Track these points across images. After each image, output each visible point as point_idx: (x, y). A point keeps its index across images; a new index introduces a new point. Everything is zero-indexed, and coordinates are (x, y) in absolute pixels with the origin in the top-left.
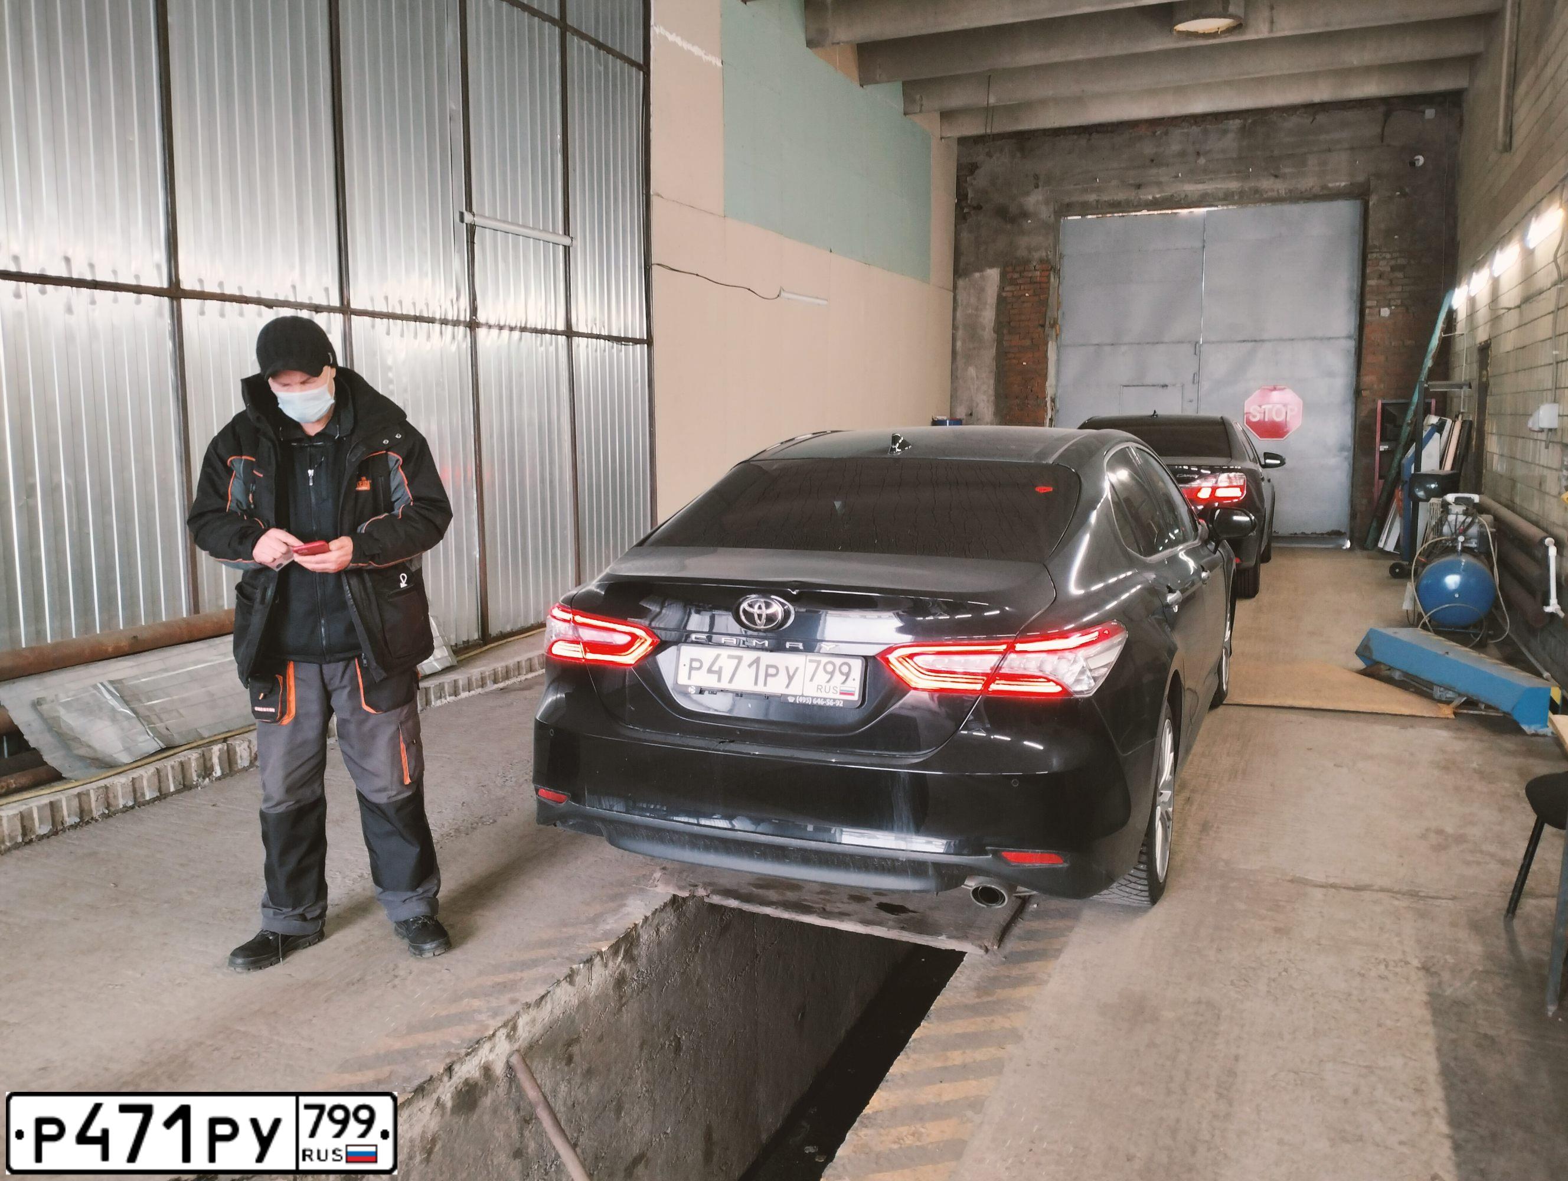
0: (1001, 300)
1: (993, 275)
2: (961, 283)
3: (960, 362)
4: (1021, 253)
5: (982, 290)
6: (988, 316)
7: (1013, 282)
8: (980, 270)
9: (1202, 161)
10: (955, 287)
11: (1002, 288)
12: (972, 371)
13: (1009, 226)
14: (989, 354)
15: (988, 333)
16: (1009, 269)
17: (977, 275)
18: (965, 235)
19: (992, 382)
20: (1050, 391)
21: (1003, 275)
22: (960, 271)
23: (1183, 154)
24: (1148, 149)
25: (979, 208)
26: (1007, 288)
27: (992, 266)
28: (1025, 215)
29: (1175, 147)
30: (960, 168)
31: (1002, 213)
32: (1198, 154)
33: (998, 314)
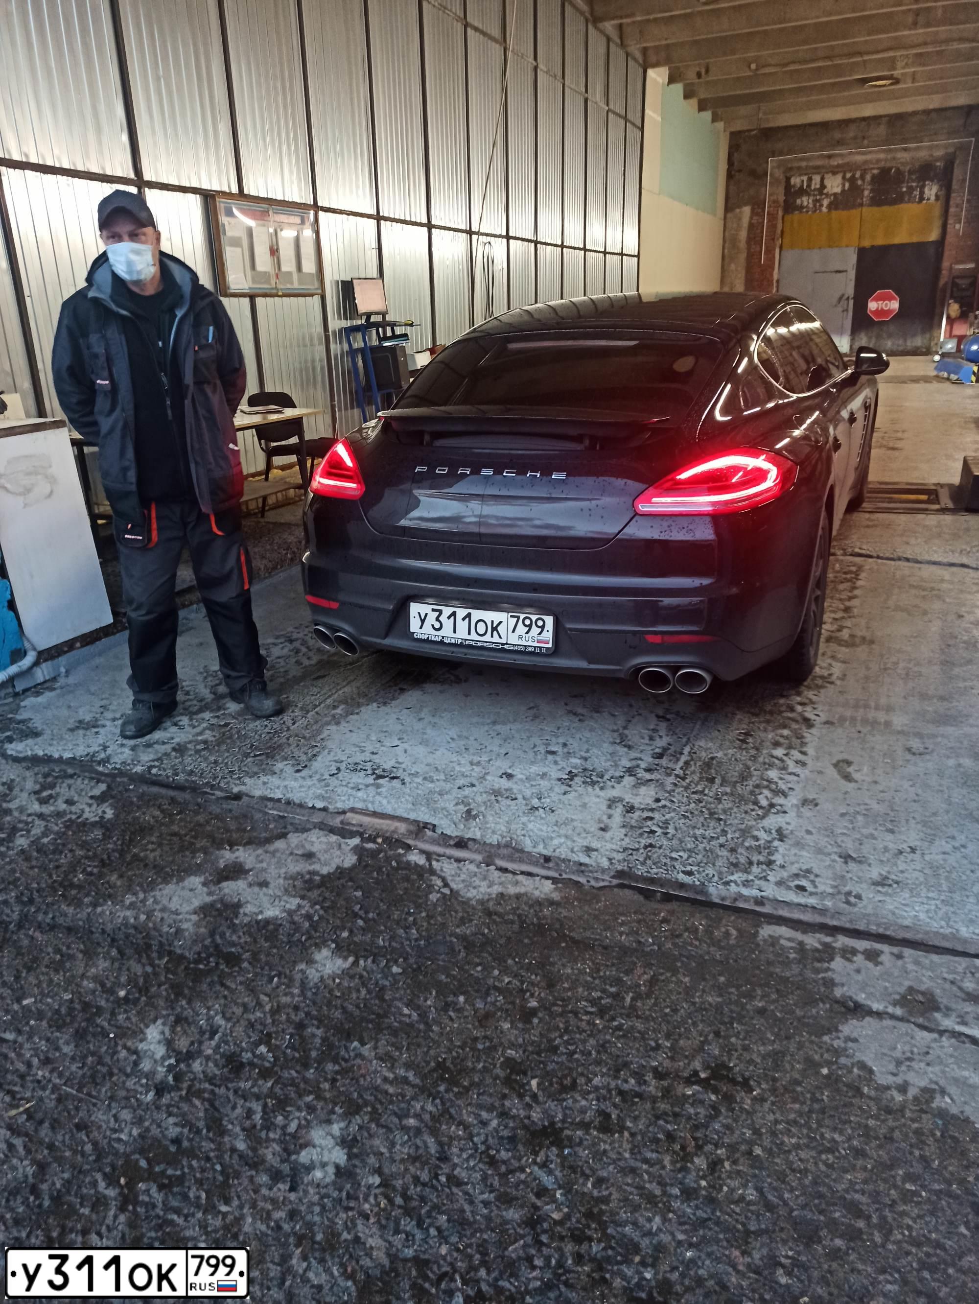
0: (751, 226)
1: (747, 210)
2: (729, 215)
3: (727, 260)
4: (763, 197)
5: (740, 219)
6: (743, 234)
7: (757, 214)
8: (740, 207)
9: (866, 142)
10: (725, 218)
11: (751, 218)
12: (733, 266)
13: (757, 181)
14: (743, 256)
15: (743, 244)
16: (756, 207)
17: (738, 210)
18: (732, 187)
19: (743, 272)
20: (775, 276)
21: (751, 210)
22: (728, 209)
23: (855, 138)
24: (837, 135)
25: (740, 171)
26: (755, 218)
27: (746, 204)
28: (766, 174)
29: (851, 134)
30: (731, 147)
31: (753, 173)
32: (864, 138)
33: (749, 231)
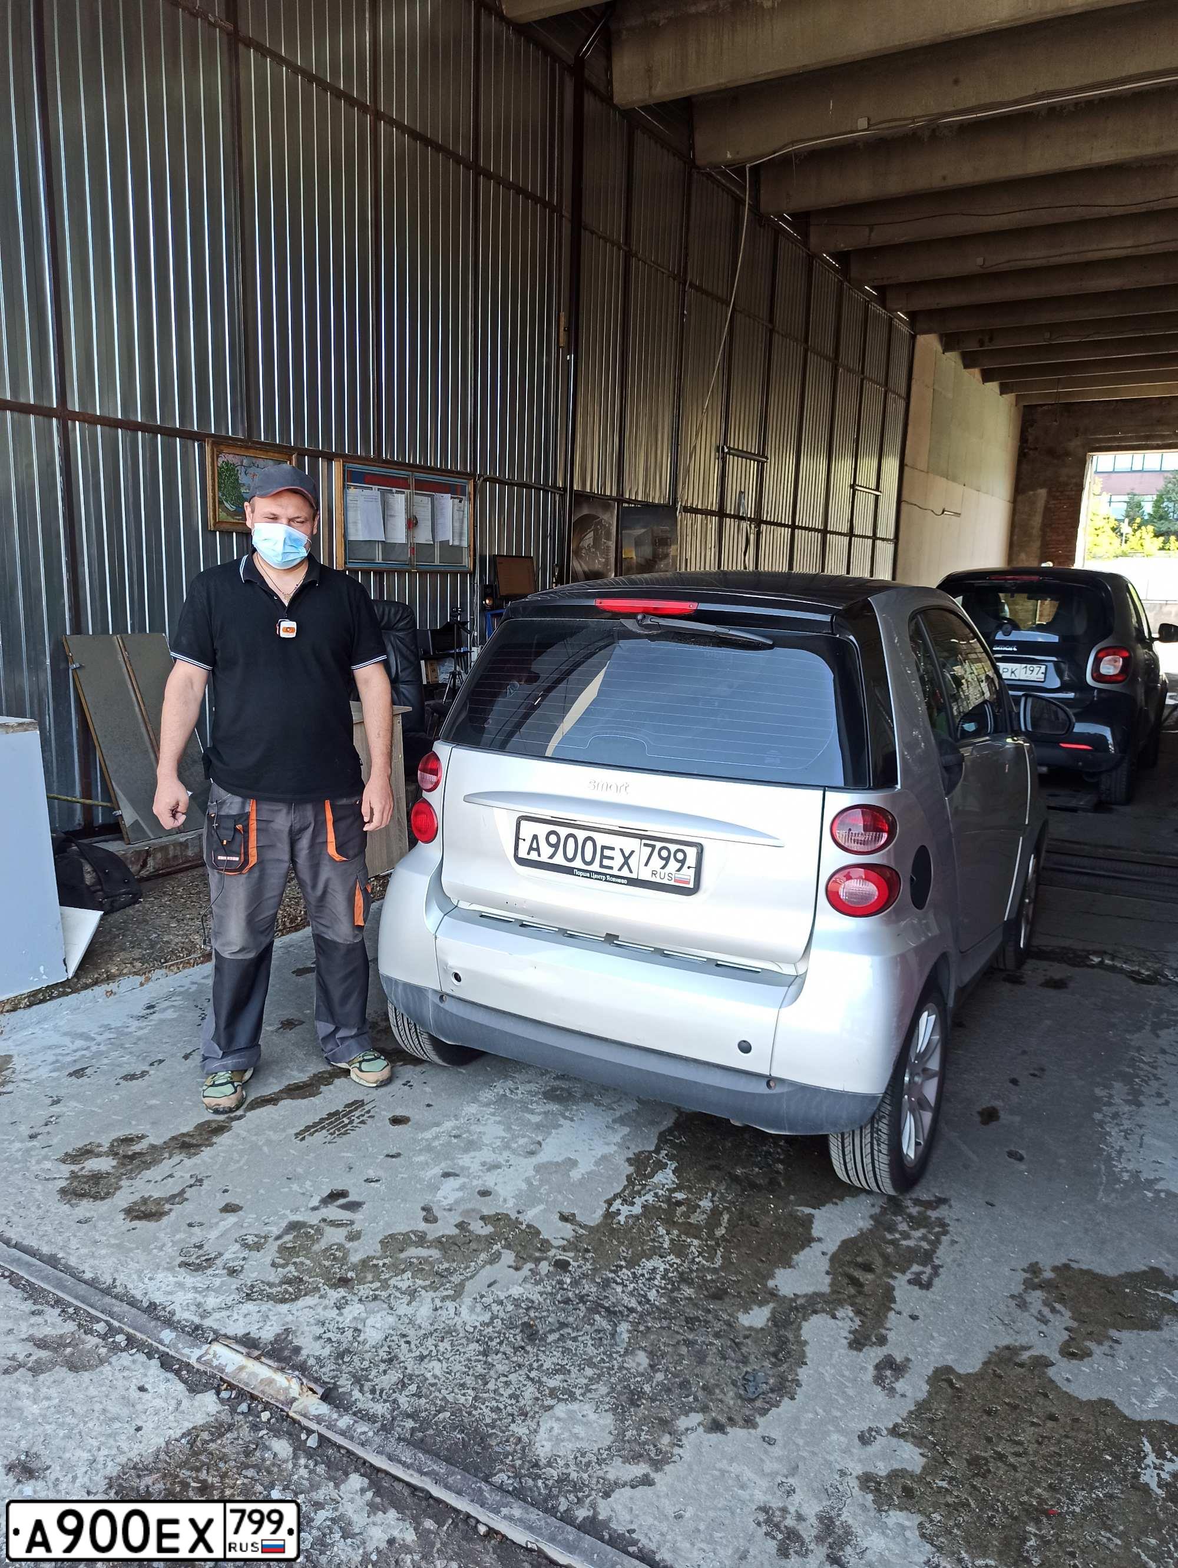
0: (1047, 509)
1: (1043, 492)
2: (1020, 498)
3: (1016, 549)
4: (1063, 479)
5: (1034, 503)
6: (1037, 521)
7: (1055, 498)
8: (1033, 489)
10: (1015, 501)
11: (1047, 502)
13: (1055, 461)
14: (1036, 545)
15: (1036, 532)
16: (1053, 489)
17: (1031, 493)
18: (1024, 466)
21: (1049, 493)
22: (1019, 490)
25: (1036, 449)
26: (1052, 502)
27: (1041, 487)
28: (1067, 454)
30: (1024, 422)
31: (1051, 452)
33: (1044, 517)
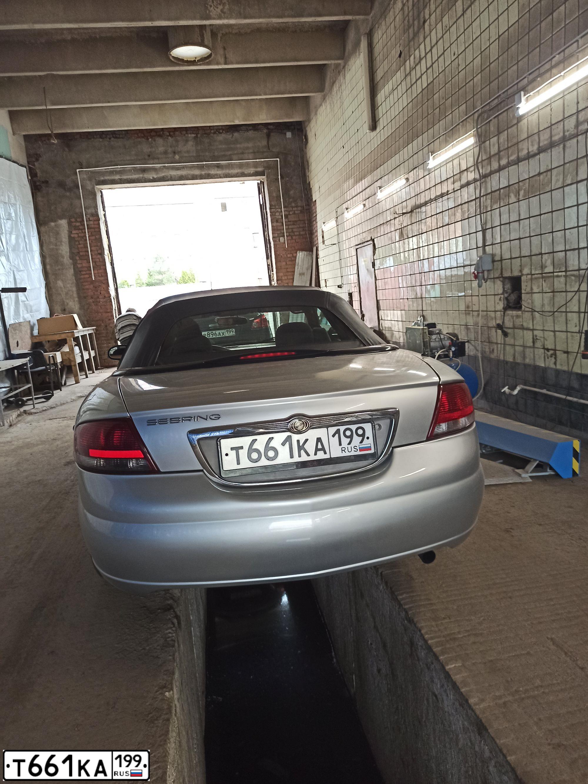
0: (71, 239)
1: (63, 223)
2: (43, 229)
3: (51, 278)
4: (79, 210)
5: (57, 233)
6: (65, 249)
7: (76, 228)
8: (54, 220)
9: (177, 157)
11: (70, 232)
12: (60, 283)
13: (68, 194)
14: (70, 272)
15: (67, 260)
16: (73, 220)
17: (53, 224)
18: (40, 200)
19: (74, 289)
21: (70, 224)
22: (40, 222)
23: (166, 153)
24: (146, 149)
26: (74, 232)
27: (61, 218)
28: (77, 188)
29: (161, 149)
30: (29, 156)
31: (61, 185)
32: (174, 153)
33: (71, 247)
